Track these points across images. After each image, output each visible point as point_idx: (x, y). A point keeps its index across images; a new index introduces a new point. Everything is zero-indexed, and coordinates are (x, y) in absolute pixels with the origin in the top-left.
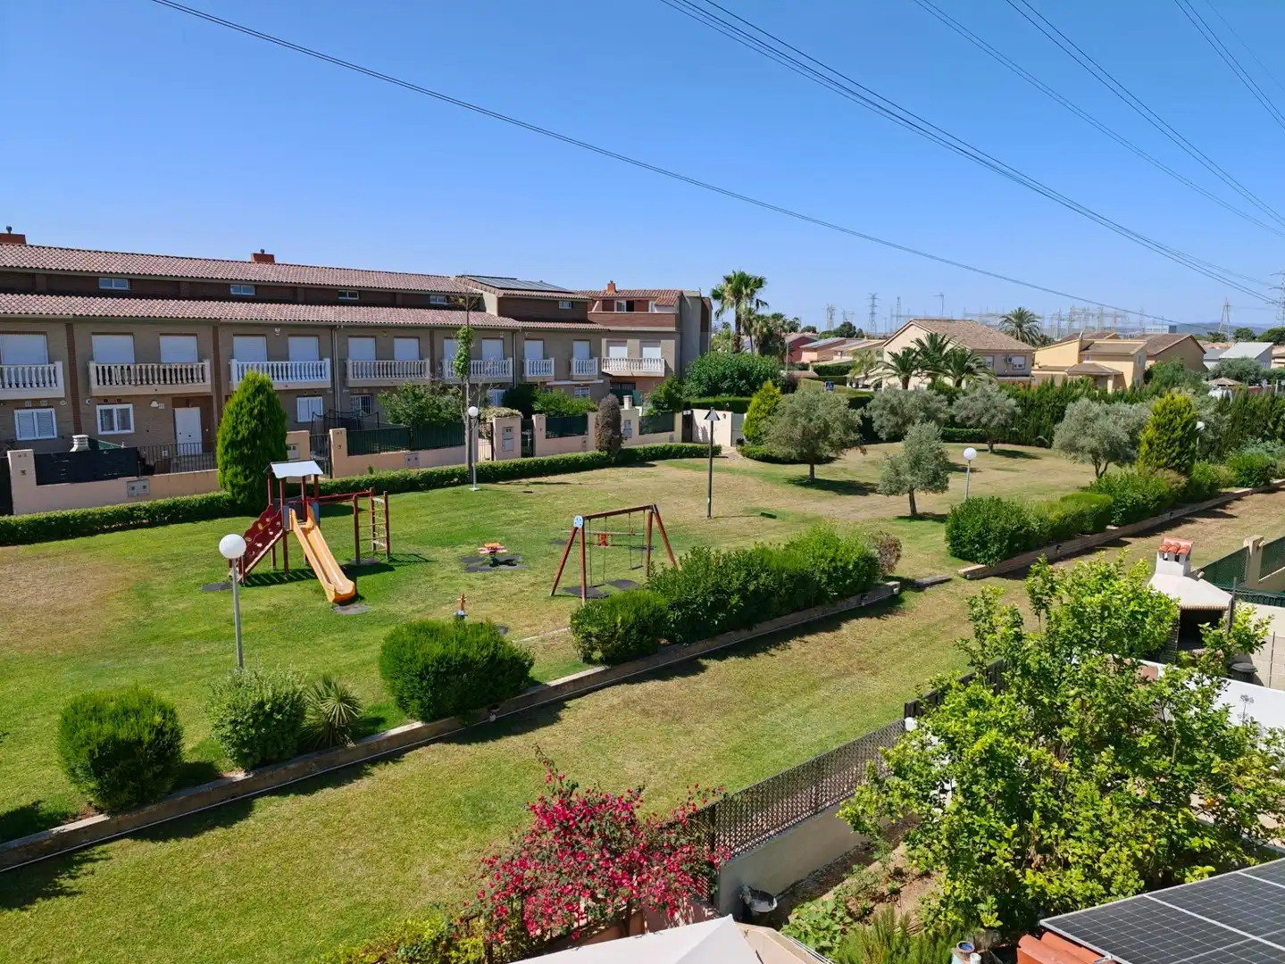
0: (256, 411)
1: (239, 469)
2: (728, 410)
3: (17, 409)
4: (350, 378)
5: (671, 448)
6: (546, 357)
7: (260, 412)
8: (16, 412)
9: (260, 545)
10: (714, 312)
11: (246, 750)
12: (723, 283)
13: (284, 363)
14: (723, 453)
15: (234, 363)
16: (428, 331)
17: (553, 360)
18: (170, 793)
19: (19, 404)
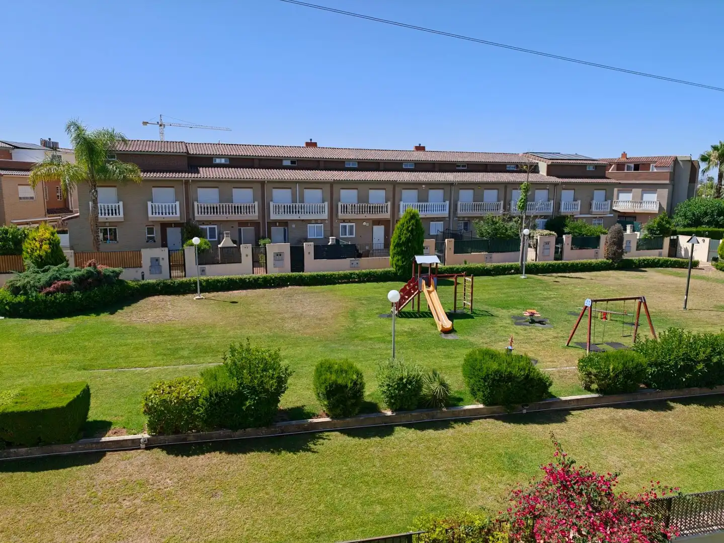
0: (410, 229)
1: (400, 257)
2: (707, 236)
3: (309, 224)
4: (459, 211)
5: (659, 260)
6: (575, 200)
7: (412, 229)
8: (308, 225)
9: (407, 297)
10: (701, 170)
11: (393, 401)
12: (710, 150)
13: (426, 203)
14: (700, 266)
15: (402, 203)
16: (504, 185)
17: (579, 202)
18: (356, 415)
19: (309, 221)
